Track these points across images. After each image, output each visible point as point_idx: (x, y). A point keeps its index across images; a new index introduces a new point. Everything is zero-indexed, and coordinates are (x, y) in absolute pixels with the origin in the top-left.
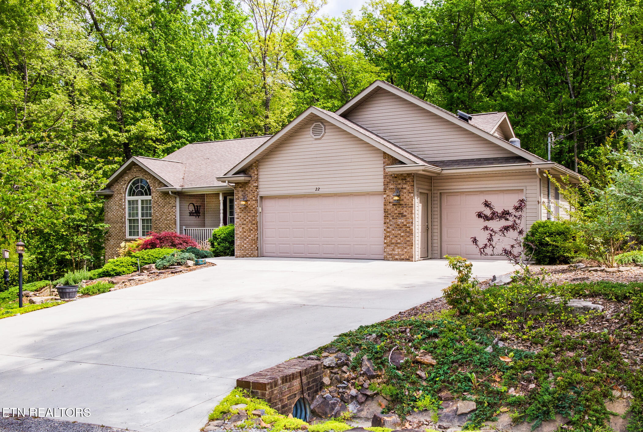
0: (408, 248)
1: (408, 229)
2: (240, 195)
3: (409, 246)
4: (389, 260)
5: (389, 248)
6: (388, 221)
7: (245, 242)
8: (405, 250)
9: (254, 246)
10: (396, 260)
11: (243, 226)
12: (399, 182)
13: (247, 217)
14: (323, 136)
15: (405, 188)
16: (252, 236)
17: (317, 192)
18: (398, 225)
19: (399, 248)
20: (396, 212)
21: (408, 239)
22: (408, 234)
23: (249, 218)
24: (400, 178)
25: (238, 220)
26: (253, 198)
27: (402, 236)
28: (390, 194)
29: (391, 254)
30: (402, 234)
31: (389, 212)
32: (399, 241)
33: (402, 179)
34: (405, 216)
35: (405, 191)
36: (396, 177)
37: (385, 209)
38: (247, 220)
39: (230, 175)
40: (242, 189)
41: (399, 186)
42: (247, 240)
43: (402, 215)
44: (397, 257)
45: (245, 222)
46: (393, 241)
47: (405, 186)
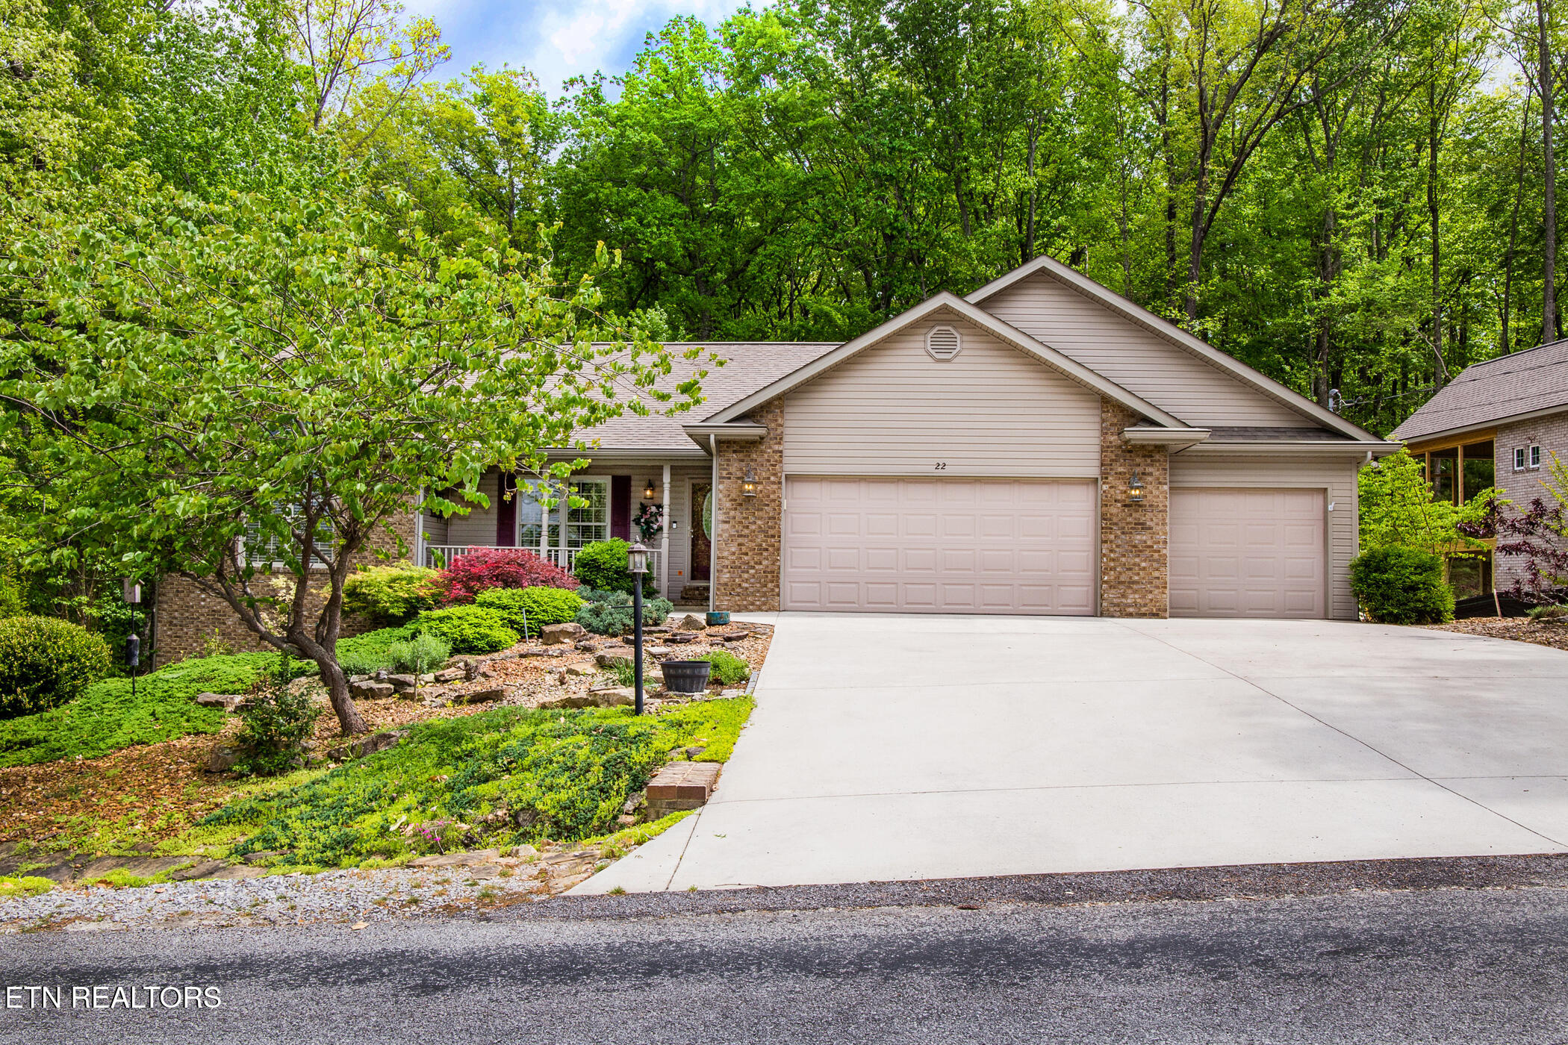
0: (1156, 591)
1: (1156, 555)
2: (733, 469)
3: (1157, 587)
4: (1113, 617)
5: (1113, 591)
6: (1112, 537)
7: (746, 576)
8: (1150, 596)
9: (770, 585)
10: (1130, 615)
11: (740, 540)
12: (1138, 460)
13: (751, 519)
14: (956, 356)
15: (1151, 474)
16: (765, 562)
17: (940, 472)
18: (1135, 546)
19: (1135, 592)
20: (1129, 519)
21: (1156, 574)
22: (1155, 565)
23: (759, 522)
24: (1140, 453)
25: (726, 526)
26: (772, 478)
27: (1144, 569)
28: (1117, 483)
29: (1118, 605)
30: (1143, 564)
31: (1115, 520)
32: (1136, 578)
33: (1144, 456)
34: (1150, 528)
35: (1150, 479)
36: (1130, 451)
37: (1103, 515)
38: (753, 527)
39: (720, 421)
40: (741, 456)
41: (1138, 470)
42: (752, 571)
43: (1144, 527)
44: (1131, 610)
45: (746, 531)
46: (1122, 579)
47: (1149, 470)
